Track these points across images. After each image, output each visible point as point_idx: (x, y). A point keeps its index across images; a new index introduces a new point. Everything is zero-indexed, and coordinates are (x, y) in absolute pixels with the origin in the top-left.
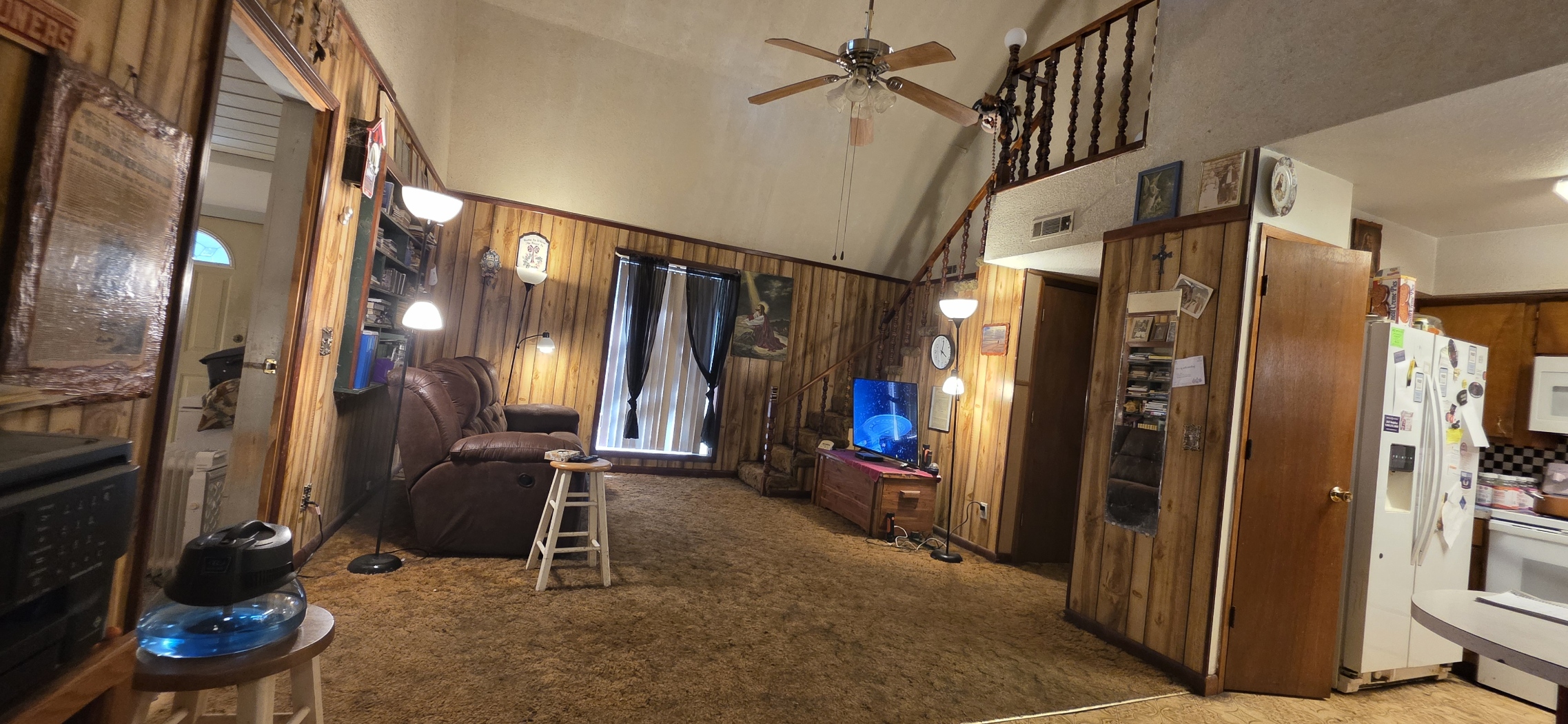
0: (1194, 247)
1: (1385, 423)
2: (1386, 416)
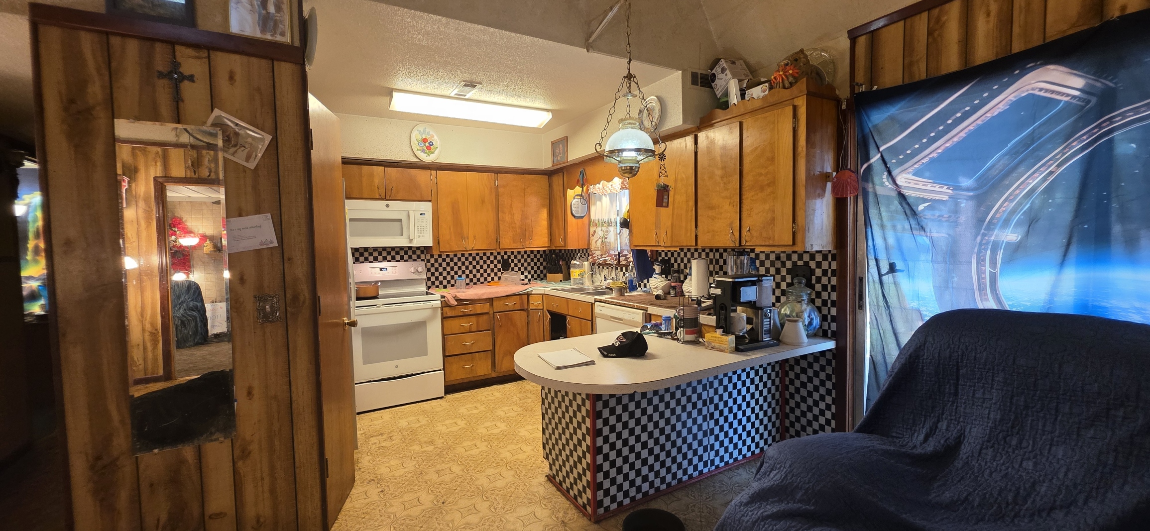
0: (231, 78)
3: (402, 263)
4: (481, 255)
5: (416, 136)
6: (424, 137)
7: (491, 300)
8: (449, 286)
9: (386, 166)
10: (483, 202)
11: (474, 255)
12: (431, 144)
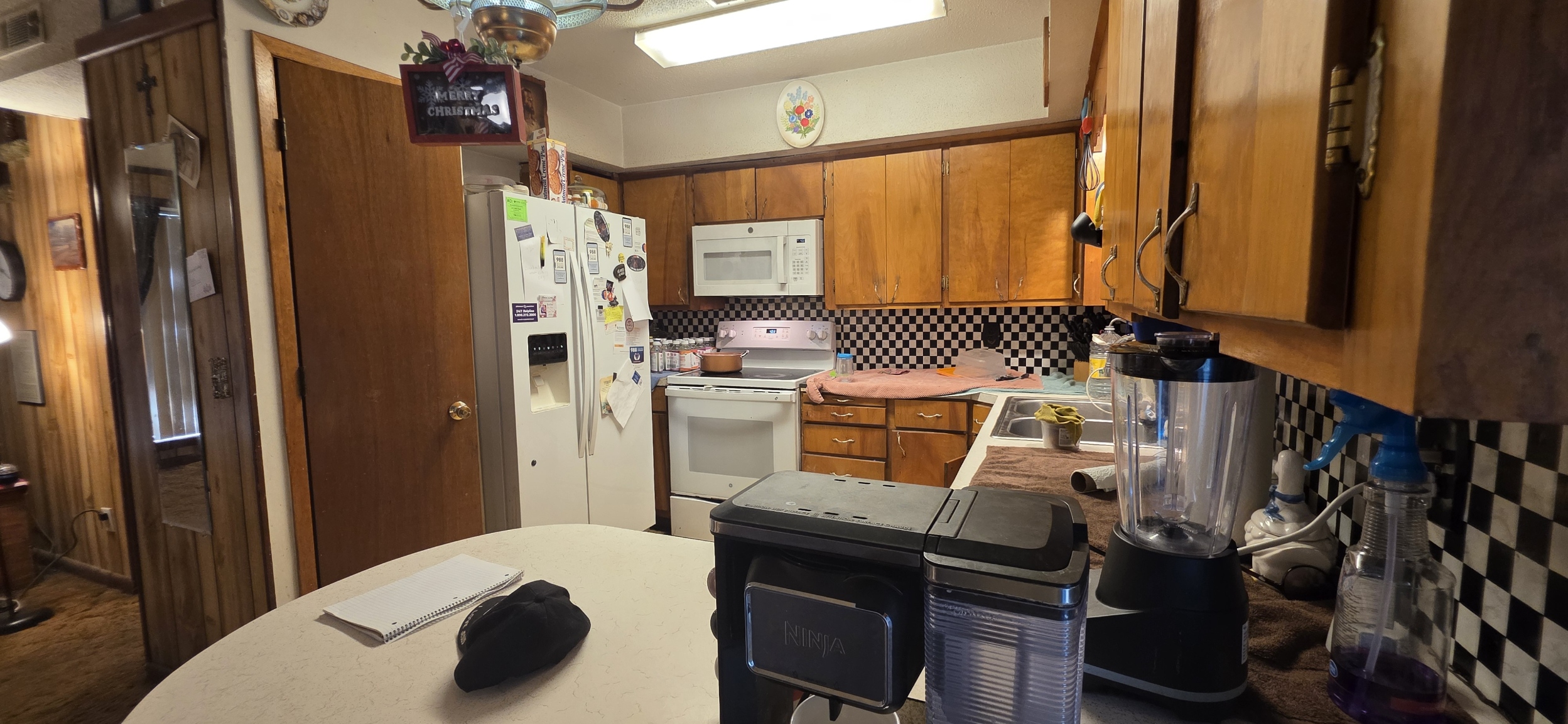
0: (175, 69)
1: (514, 312)
2: (514, 305)
3: (795, 323)
4: (913, 313)
5: (784, 105)
6: (798, 104)
7: (888, 403)
8: (866, 366)
9: (756, 167)
10: (916, 210)
11: (899, 314)
12: (809, 114)
